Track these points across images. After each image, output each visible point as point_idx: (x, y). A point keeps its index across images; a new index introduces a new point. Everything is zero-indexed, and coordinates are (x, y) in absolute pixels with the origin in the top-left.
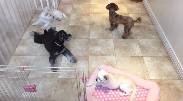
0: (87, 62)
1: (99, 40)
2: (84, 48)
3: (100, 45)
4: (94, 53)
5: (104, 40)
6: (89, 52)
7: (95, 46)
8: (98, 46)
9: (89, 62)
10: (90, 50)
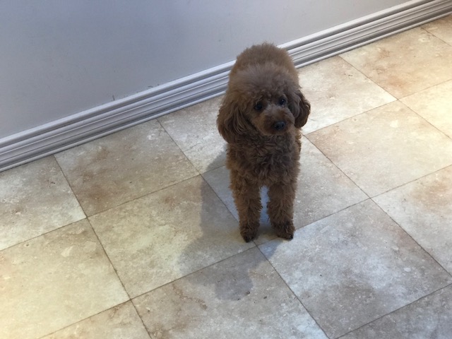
1: (307, 294)
2: (430, 328)
3: (347, 272)
4: (423, 271)
5: (297, 274)
6: (431, 294)
7: (369, 291)
8: (361, 276)
10: (413, 298)
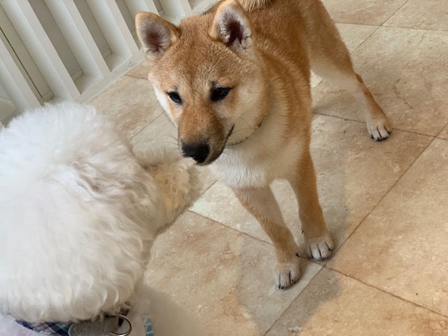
0: (397, 169)
9: (403, 173)
